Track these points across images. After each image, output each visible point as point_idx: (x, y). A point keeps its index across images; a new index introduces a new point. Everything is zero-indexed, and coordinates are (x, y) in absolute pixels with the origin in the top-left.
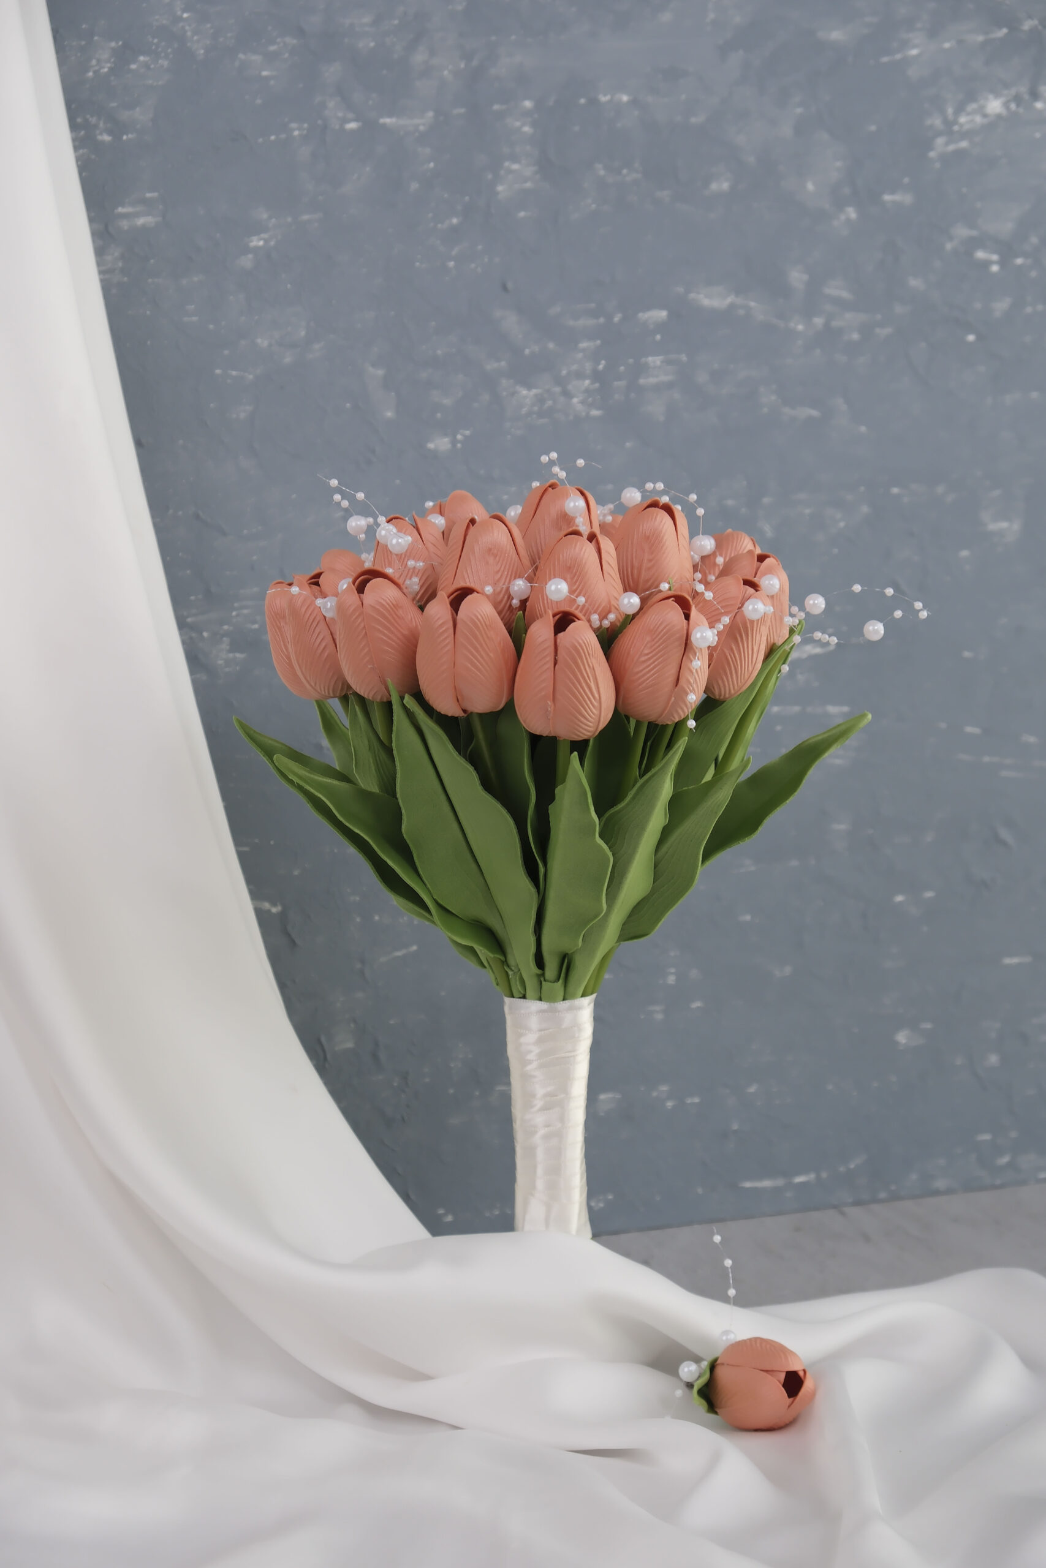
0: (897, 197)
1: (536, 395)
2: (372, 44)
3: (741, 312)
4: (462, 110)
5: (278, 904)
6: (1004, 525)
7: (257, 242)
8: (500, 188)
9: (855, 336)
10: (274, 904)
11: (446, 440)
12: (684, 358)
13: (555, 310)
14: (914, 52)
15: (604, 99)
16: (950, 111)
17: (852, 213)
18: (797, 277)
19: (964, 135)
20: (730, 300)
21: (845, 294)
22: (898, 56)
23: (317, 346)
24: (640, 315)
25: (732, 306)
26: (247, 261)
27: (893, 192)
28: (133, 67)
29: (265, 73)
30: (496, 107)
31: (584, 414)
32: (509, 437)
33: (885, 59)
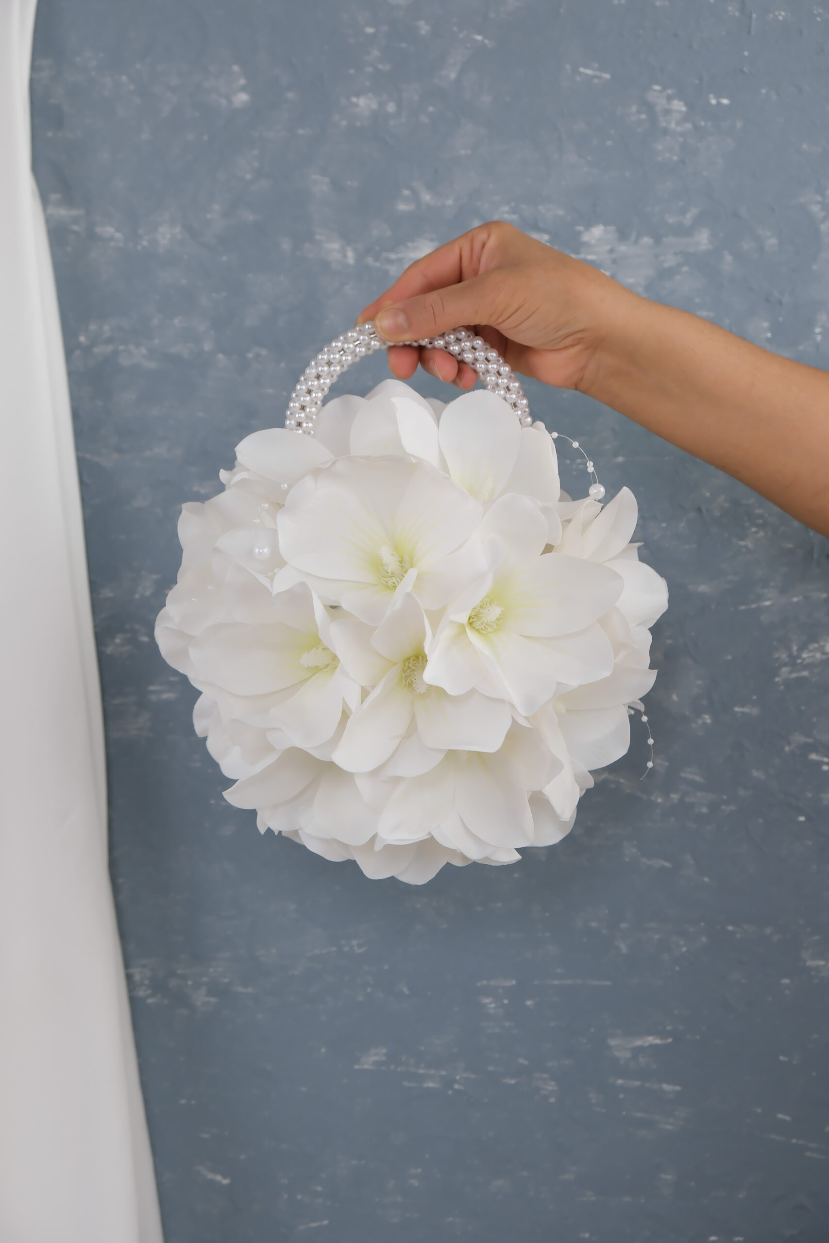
0: (746, 710)
14: (768, 603)
16: (795, 648)
17: (708, 719)
19: (805, 667)
21: (697, 778)
22: (754, 606)
27: (742, 706)
33: (743, 608)
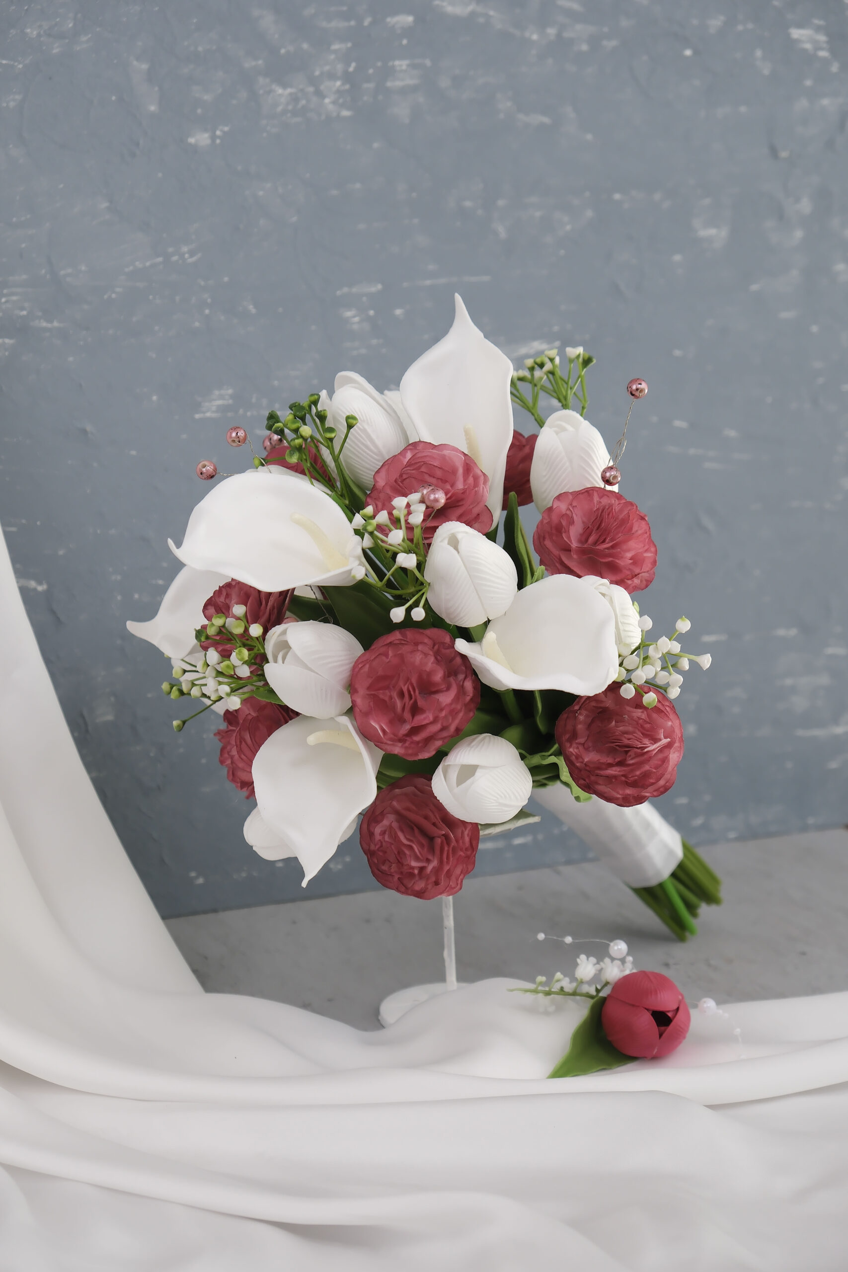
1: (291, 94)
3: (481, 20)
5: (44, 582)
6: (712, 232)
9: (585, 47)
10: (40, 583)
11: (206, 135)
12: (428, 63)
13: (309, 11)
20: (470, 8)
23: (84, 38)
24: (389, 20)
25: (473, 14)
31: (335, 114)
32: (265, 135)
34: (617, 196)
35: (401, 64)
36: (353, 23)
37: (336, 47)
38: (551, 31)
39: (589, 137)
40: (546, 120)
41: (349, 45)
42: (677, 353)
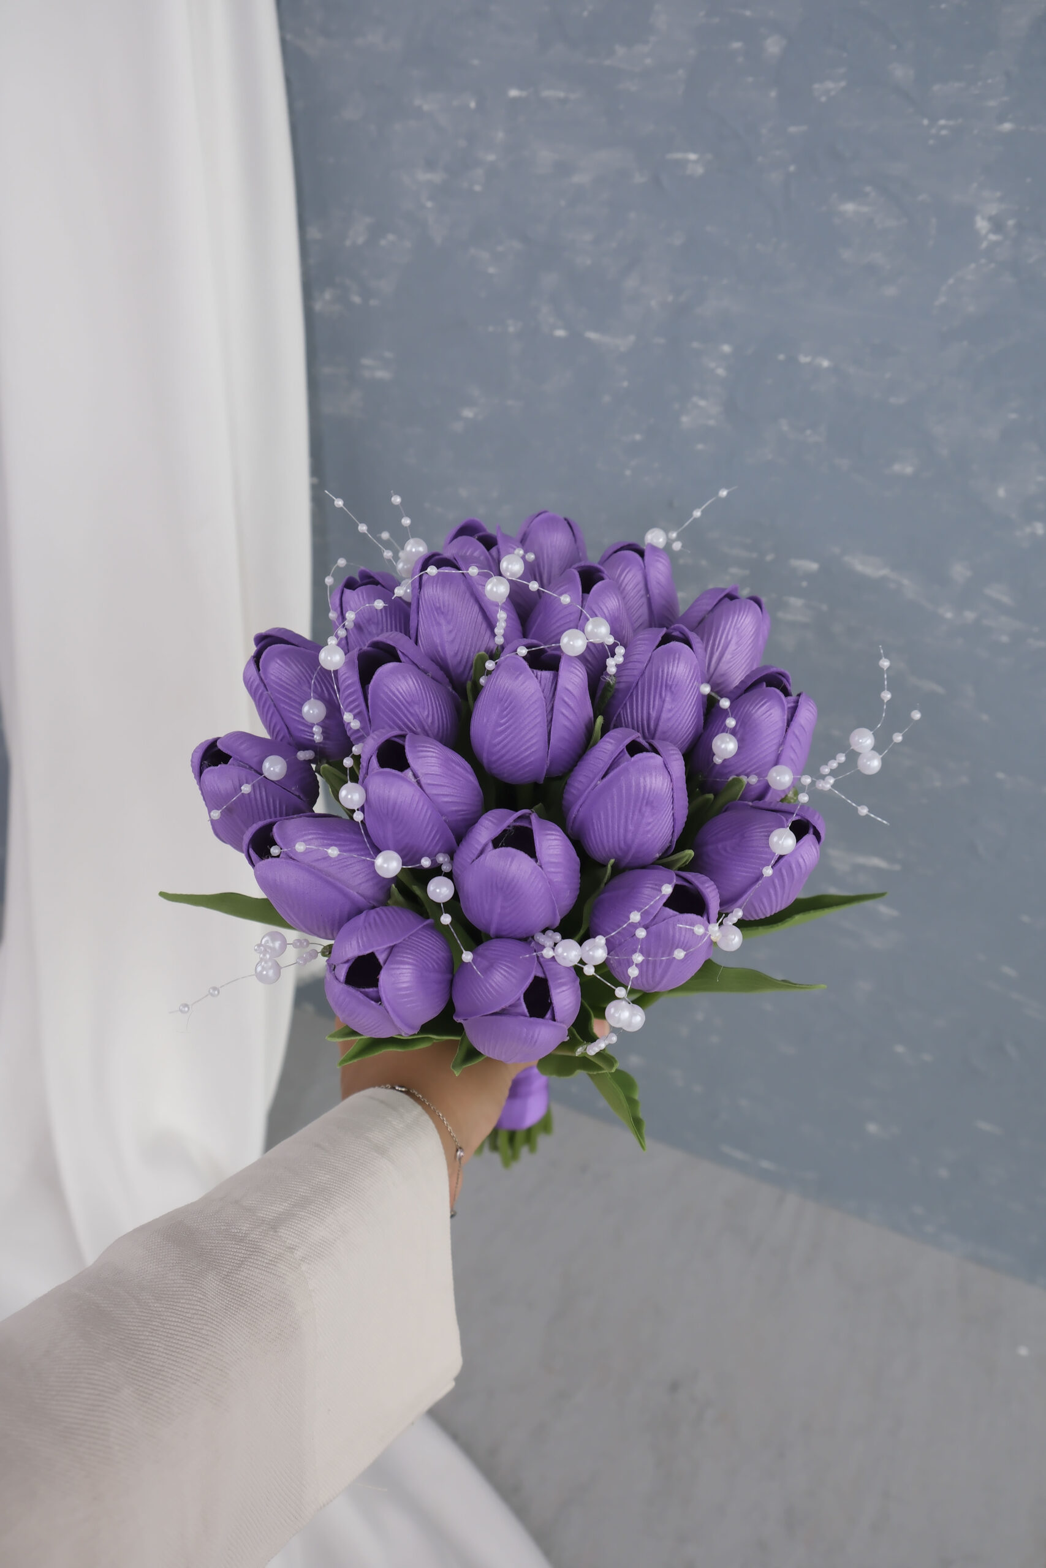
2: (589, 262)
4: (661, 341)
7: (468, 413)
8: (685, 419)
12: (825, 607)
13: (713, 535)
15: (804, 359)
17: (1040, 528)
18: (959, 571)
20: (884, 572)
21: (1006, 599)
24: (793, 561)
25: (885, 578)
26: (458, 427)
28: (383, 242)
29: (491, 270)
30: (695, 345)
34: (1000, 775)
35: (796, 602)
36: (755, 555)
37: (734, 570)
38: (970, 616)
39: (985, 717)
40: (940, 690)
41: (747, 572)
42: (1025, 919)
